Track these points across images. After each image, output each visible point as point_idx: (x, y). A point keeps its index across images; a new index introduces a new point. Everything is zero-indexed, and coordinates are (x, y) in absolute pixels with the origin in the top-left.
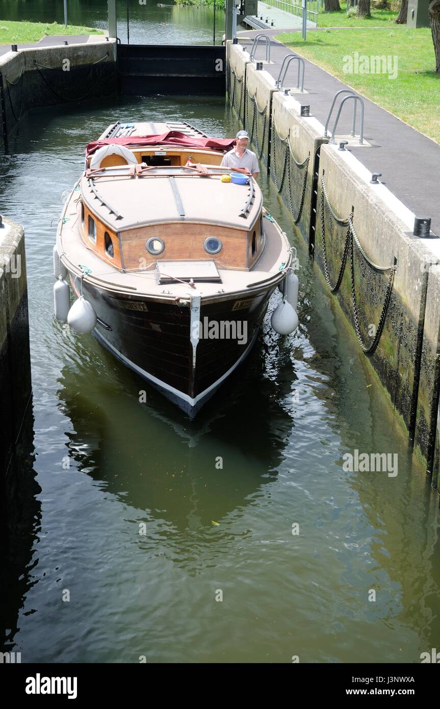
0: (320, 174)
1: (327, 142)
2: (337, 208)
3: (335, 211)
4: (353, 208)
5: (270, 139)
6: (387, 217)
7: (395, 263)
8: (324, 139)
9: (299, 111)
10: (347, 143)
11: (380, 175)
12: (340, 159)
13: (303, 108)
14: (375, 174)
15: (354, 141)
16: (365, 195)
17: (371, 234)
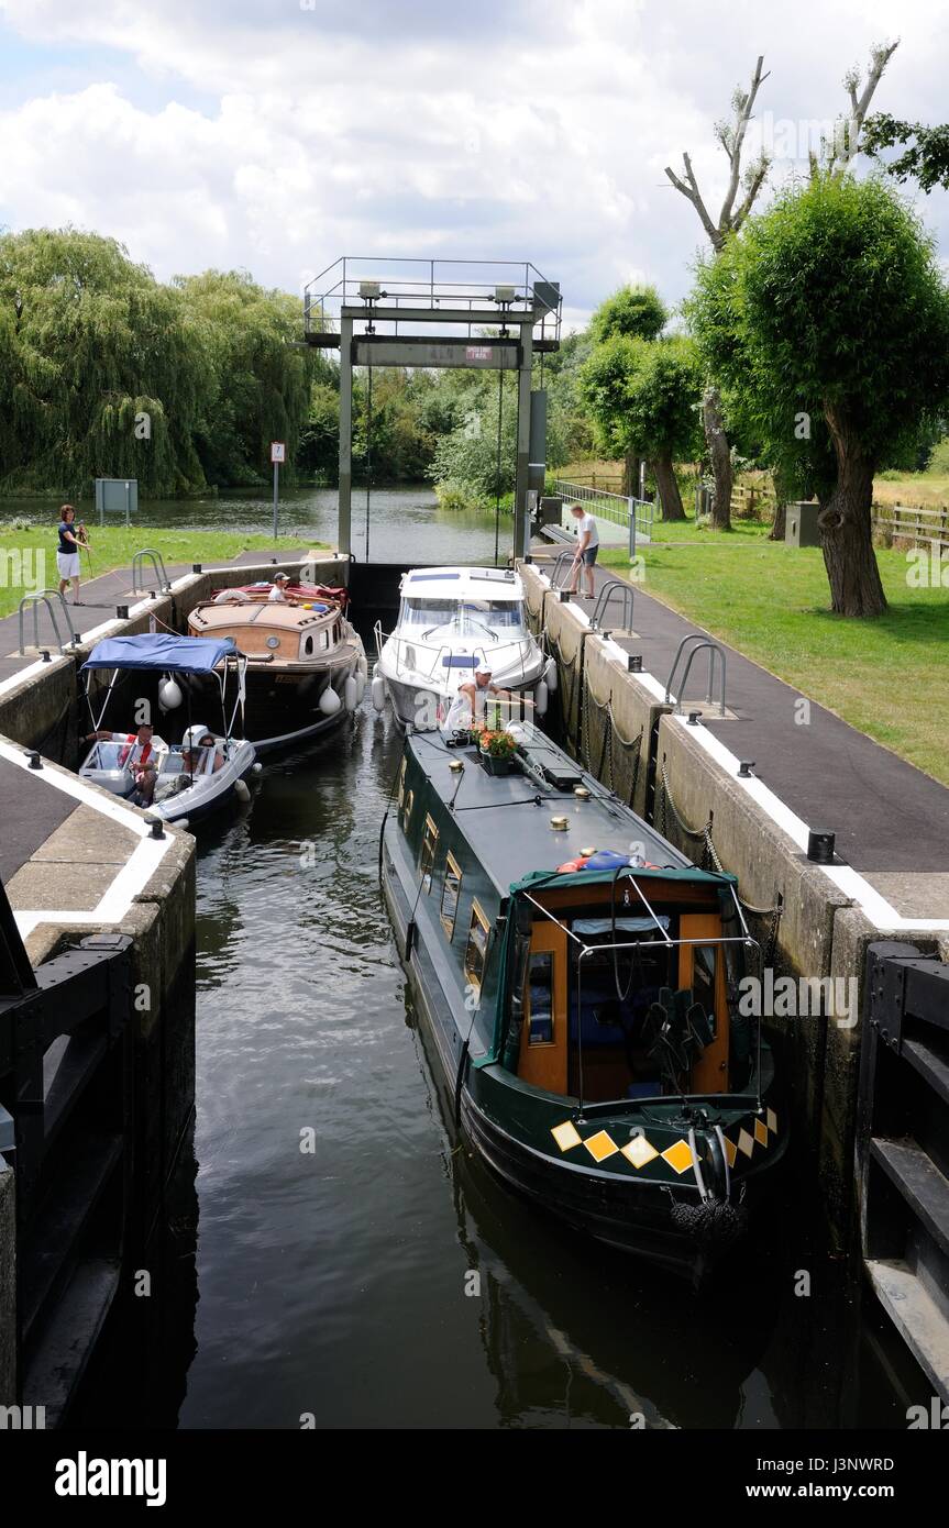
0: (659, 760)
1: (669, 712)
2: (686, 813)
3: (683, 818)
4: (712, 813)
5: (580, 704)
6: (765, 829)
7: (780, 904)
8: (665, 706)
9: (626, 664)
10: (701, 714)
11: (753, 765)
12: (692, 739)
13: (631, 659)
14: (745, 762)
15: (712, 711)
16: (731, 795)
17: (741, 856)
